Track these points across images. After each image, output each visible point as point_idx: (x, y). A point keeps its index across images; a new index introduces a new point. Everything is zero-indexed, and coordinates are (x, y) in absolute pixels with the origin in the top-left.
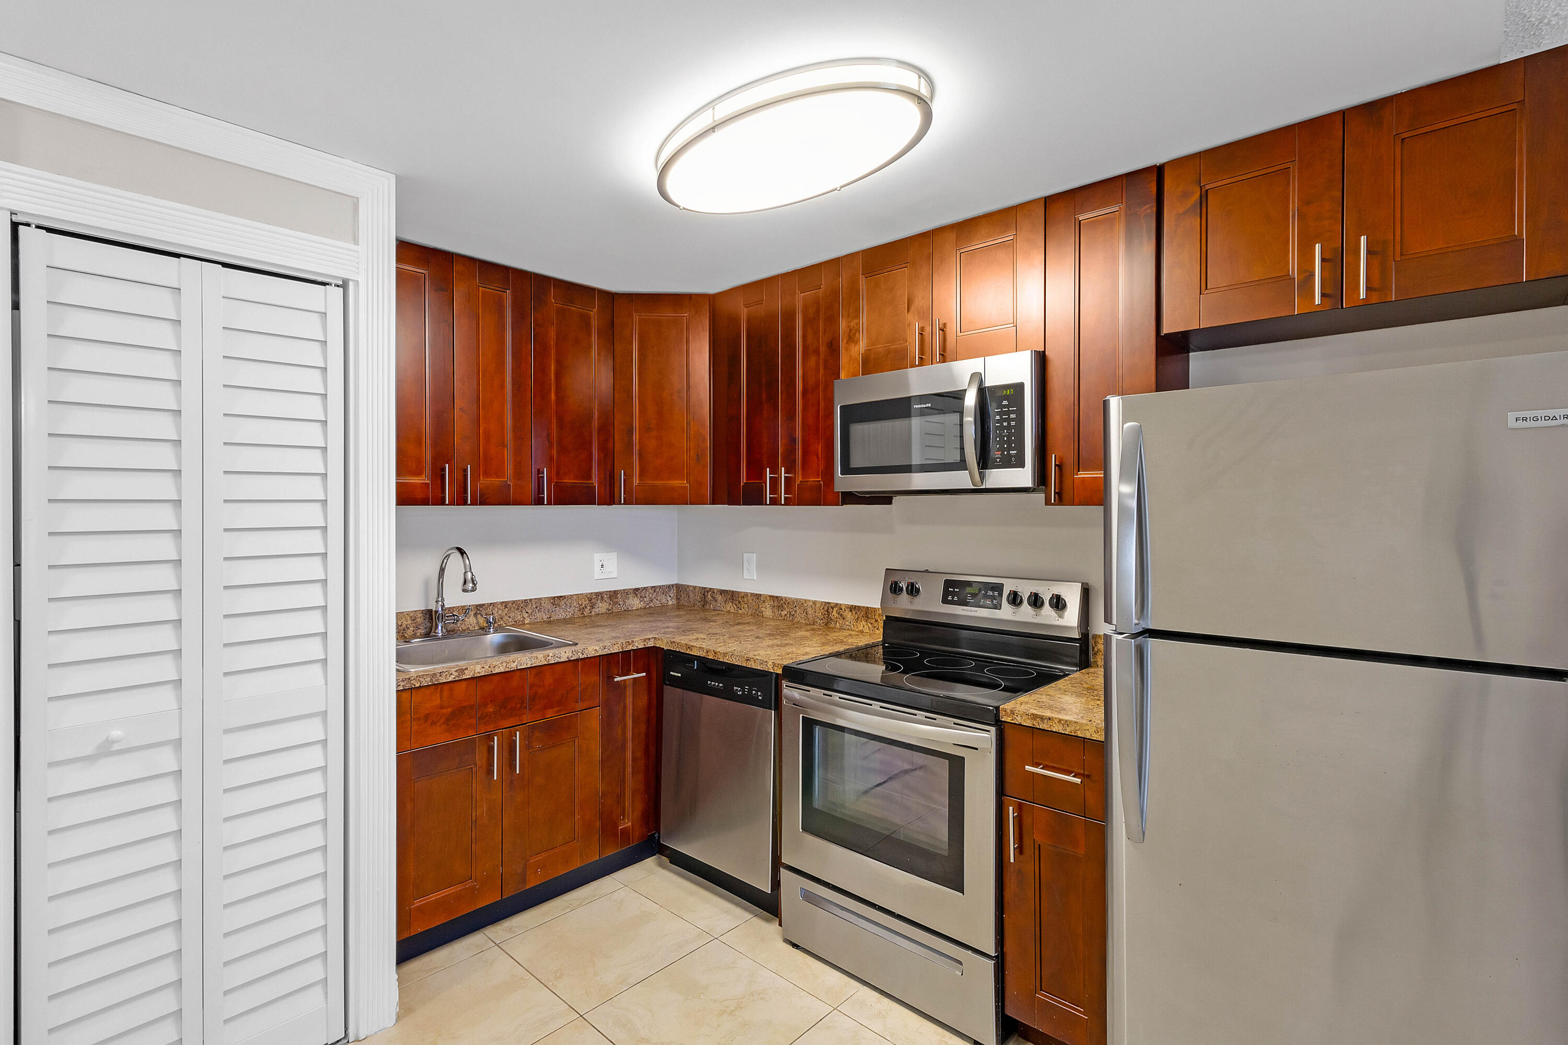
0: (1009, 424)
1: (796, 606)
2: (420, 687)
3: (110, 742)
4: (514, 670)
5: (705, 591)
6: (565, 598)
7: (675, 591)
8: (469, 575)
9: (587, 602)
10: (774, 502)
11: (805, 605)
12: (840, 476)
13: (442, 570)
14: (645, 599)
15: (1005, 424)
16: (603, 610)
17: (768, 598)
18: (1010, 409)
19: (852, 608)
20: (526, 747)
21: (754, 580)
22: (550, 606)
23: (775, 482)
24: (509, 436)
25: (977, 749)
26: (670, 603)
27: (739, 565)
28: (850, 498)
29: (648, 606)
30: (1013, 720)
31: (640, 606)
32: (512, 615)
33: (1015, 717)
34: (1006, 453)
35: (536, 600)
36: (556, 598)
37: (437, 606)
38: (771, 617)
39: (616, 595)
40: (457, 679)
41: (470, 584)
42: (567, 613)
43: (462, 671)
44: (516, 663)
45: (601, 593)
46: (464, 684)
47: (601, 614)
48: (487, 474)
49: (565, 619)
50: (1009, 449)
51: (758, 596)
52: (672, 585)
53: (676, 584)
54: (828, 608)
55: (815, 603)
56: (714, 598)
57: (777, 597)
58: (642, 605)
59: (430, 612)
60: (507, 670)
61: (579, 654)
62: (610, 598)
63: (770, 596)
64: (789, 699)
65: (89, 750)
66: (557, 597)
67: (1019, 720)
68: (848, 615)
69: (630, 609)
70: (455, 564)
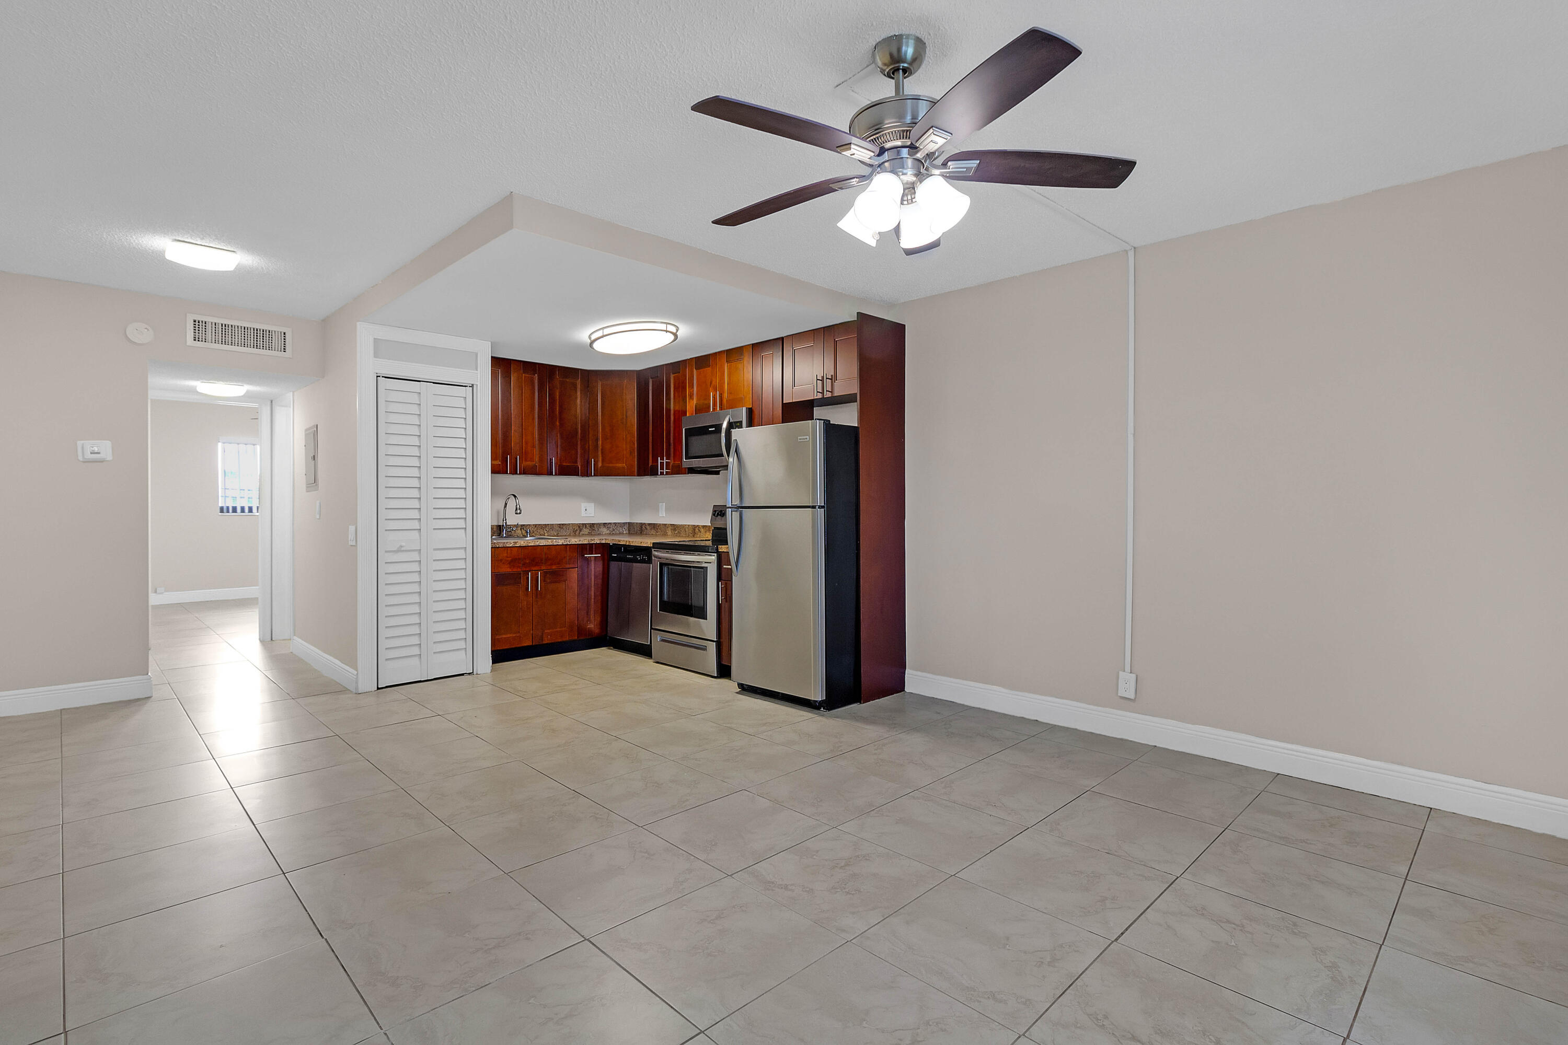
1: (681, 528)
2: (499, 547)
3: (401, 546)
4: (538, 546)
5: (642, 524)
6: (566, 525)
7: (628, 526)
8: (518, 506)
9: (577, 528)
10: (662, 474)
12: (684, 460)
13: (506, 504)
14: (610, 529)
16: (586, 533)
17: (670, 525)
19: (704, 527)
20: (543, 580)
21: (663, 517)
22: (558, 528)
23: (662, 464)
24: (537, 442)
25: (711, 563)
27: (657, 509)
28: (692, 471)
29: (611, 533)
32: (539, 531)
35: (551, 524)
36: (560, 524)
37: (503, 523)
38: (671, 535)
39: (593, 525)
41: (518, 511)
42: (567, 533)
43: (516, 543)
44: (538, 543)
45: (585, 524)
46: (516, 549)
48: (526, 460)
49: (566, 535)
52: (626, 522)
53: (629, 523)
54: (694, 527)
56: (646, 528)
58: (608, 532)
59: (500, 526)
60: (535, 545)
61: (569, 542)
62: (590, 527)
64: (656, 557)
65: (395, 549)
66: (563, 524)
68: (702, 530)
69: (601, 533)
70: (512, 503)
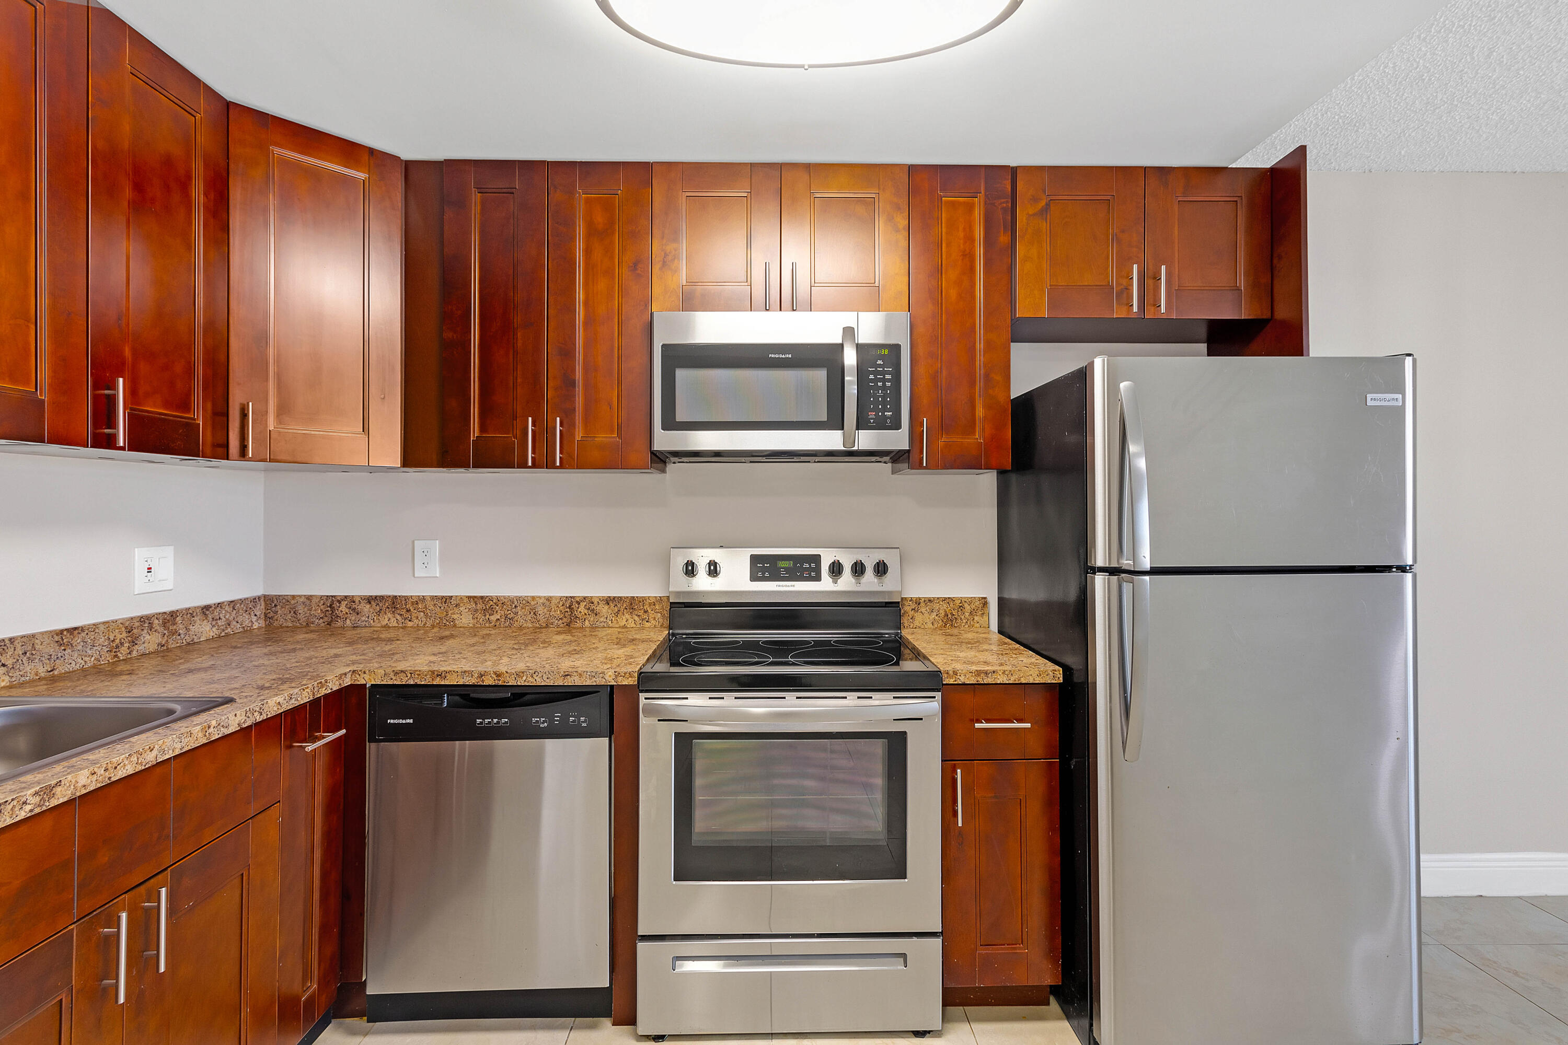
0: (884, 384)
1: (516, 607)
4: (153, 766)
5: (332, 603)
6: (83, 630)
7: (263, 607)
9: (124, 635)
11: (533, 603)
12: (661, 431)
14: (220, 623)
15: (880, 384)
16: (152, 647)
17: (466, 600)
18: (885, 369)
19: (608, 601)
21: (437, 577)
22: (52, 649)
25: (921, 719)
26: (256, 626)
27: (403, 559)
29: (223, 634)
30: (955, 681)
31: (212, 634)
33: (959, 677)
34: (880, 414)
35: (23, 639)
36: (65, 633)
38: (471, 625)
39: (175, 619)
40: (37, 810)
42: (87, 659)
43: (49, 791)
44: (155, 752)
45: (148, 617)
46: (52, 818)
47: (149, 654)
49: (83, 670)
50: (885, 409)
51: (446, 600)
52: (259, 598)
53: (265, 596)
54: (571, 604)
55: (549, 599)
56: (354, 609)
57: (482, 597)
58: (214, 632)
60: (140, 768)
61: (256, 714)
62: (164, 624)
63: (469, 597)
64: (652, 715)
66: (67, 630)
67: (962, 679)
68: (604, 609)
69: (196, 640)
